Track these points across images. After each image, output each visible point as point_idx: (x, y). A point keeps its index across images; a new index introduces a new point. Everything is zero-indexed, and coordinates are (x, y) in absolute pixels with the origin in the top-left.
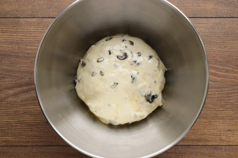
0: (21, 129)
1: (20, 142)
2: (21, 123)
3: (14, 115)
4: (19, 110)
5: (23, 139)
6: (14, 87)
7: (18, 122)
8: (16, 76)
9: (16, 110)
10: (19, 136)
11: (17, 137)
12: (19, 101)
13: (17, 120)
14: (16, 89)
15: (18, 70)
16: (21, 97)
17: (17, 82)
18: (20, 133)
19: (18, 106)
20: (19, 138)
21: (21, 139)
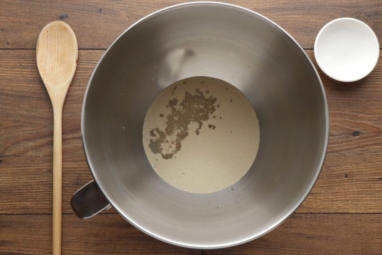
0: (44, 191)
1: (42, 209)
2: (44, 184)
3: (36, 174)
4: (42, 168)
5: (46, 205)
6: (36, 138)
7: (40, 184)
8: (38, 124)
9: (36, 167)
10: (40, 201)
11: (38, 202)
12: (41, 156)
13: (39, 181)
14: (38, 141)
15: (41, 116)
16: (44, 151)
17: (39, 131)
18: (42, 197)
19: (40, 162)
20: (42, 204)
21: (43, 205)
